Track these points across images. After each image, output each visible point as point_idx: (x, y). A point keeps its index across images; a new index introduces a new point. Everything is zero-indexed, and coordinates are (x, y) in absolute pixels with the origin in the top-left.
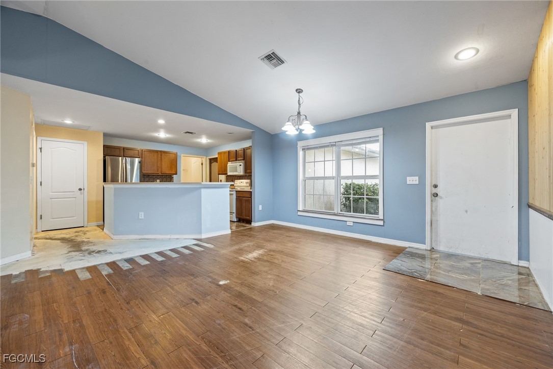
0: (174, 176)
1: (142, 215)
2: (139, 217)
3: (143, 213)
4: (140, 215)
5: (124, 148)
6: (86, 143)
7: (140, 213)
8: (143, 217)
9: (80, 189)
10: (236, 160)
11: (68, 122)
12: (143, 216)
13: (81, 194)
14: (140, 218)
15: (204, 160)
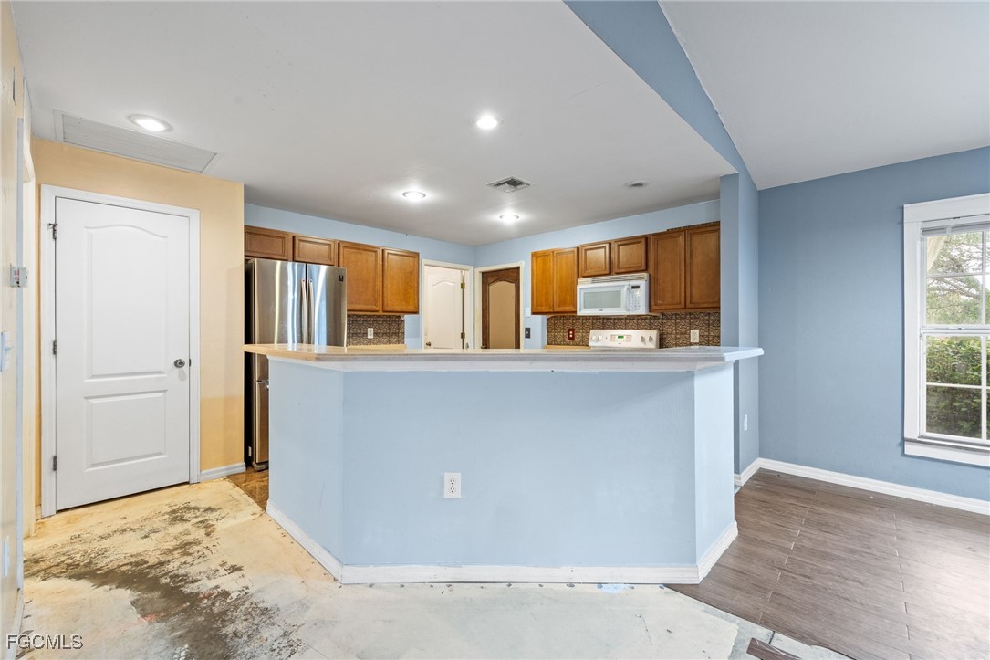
0: (407, 318)
1: (453, 483)
2: (442, 493)
3: (458, 476)
4: (447, 485)
5: (294, 237)
6: (195, 215)
7: (448, 476)
8: (458, 495)
9: (179, 364)
10: (610, 273)
11: (151, 125)
12: (458, 486)
13: (182, 377)
14: (447, 495)
15: (468, 275)
